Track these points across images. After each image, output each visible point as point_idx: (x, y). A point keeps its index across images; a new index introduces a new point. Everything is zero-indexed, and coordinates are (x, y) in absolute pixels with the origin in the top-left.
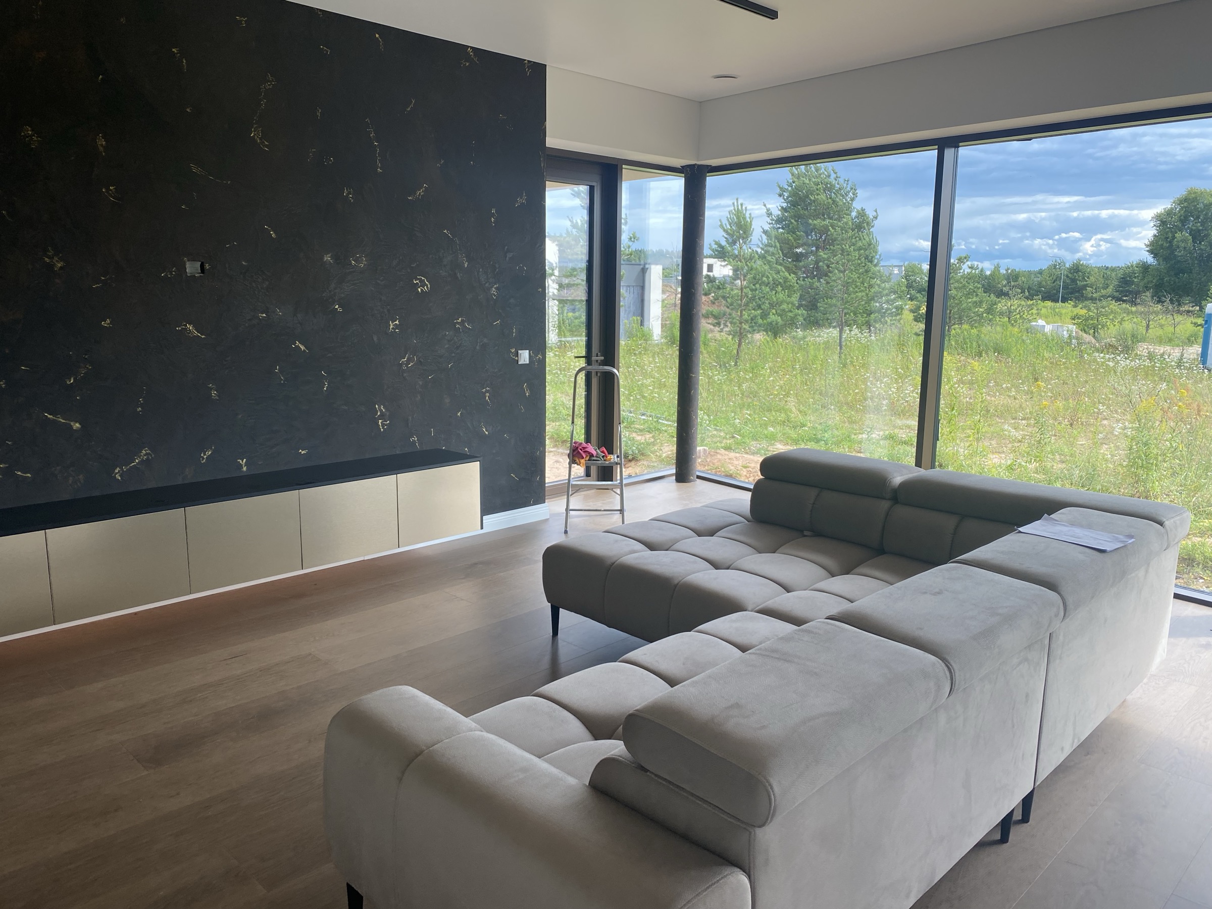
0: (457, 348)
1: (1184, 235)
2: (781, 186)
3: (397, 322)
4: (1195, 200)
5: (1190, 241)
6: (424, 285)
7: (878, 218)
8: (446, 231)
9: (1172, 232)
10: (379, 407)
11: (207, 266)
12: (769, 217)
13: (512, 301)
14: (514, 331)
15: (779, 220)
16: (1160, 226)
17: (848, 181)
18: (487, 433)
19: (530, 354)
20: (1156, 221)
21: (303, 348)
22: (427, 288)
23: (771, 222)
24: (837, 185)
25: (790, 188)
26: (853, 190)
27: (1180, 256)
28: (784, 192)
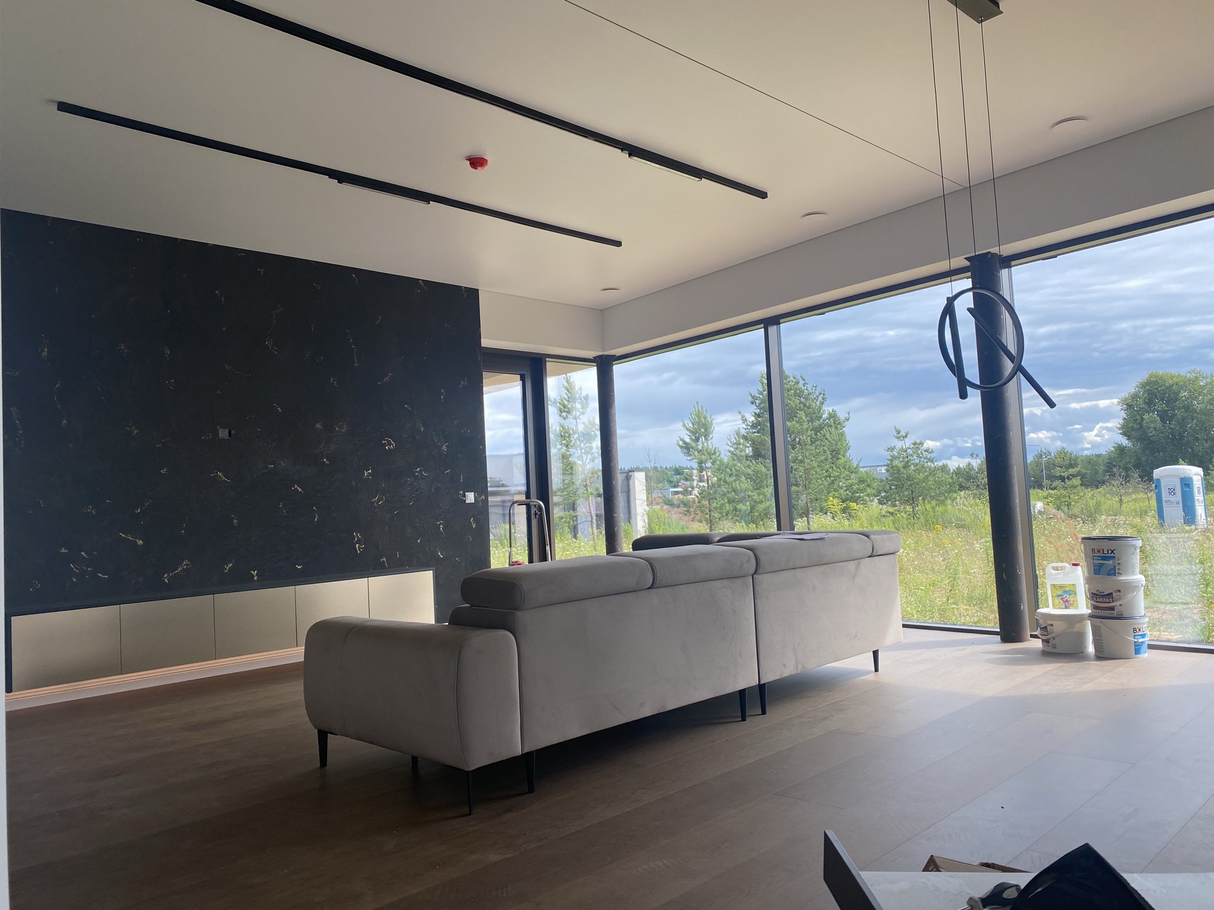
0: (417, 490)
1: (1152, 417)
2: (753, 395)
3: (370, 471)
4: (1156, 382)
5: (1158, 422)
6: (390, 444)
7: (850, 419)
8: (406, 406)
9: (1139, 414)
10: (357, 535)
11: (233, 432)
12: (744, 423)
13: (459, 455)
14: (462, 477)
15: (754, 426)
16: (1127, 409)
17: (816, 387)
18: (442, 556)
19: (475, 495)
20: (1122, 406)
21: (300, 490)
22: (393, 446)
23: (746, 427)
24: (806, 391)
25: (761, 396)
26: (822, 395)
27: (1151, 436)
28: (756, 400)
